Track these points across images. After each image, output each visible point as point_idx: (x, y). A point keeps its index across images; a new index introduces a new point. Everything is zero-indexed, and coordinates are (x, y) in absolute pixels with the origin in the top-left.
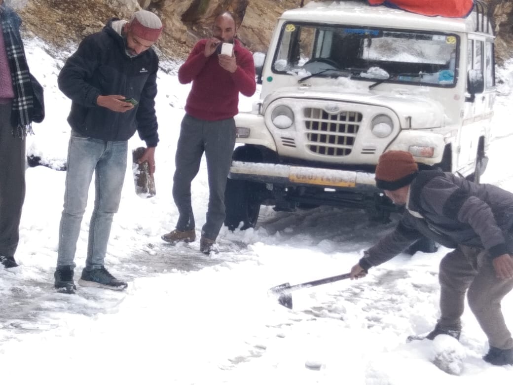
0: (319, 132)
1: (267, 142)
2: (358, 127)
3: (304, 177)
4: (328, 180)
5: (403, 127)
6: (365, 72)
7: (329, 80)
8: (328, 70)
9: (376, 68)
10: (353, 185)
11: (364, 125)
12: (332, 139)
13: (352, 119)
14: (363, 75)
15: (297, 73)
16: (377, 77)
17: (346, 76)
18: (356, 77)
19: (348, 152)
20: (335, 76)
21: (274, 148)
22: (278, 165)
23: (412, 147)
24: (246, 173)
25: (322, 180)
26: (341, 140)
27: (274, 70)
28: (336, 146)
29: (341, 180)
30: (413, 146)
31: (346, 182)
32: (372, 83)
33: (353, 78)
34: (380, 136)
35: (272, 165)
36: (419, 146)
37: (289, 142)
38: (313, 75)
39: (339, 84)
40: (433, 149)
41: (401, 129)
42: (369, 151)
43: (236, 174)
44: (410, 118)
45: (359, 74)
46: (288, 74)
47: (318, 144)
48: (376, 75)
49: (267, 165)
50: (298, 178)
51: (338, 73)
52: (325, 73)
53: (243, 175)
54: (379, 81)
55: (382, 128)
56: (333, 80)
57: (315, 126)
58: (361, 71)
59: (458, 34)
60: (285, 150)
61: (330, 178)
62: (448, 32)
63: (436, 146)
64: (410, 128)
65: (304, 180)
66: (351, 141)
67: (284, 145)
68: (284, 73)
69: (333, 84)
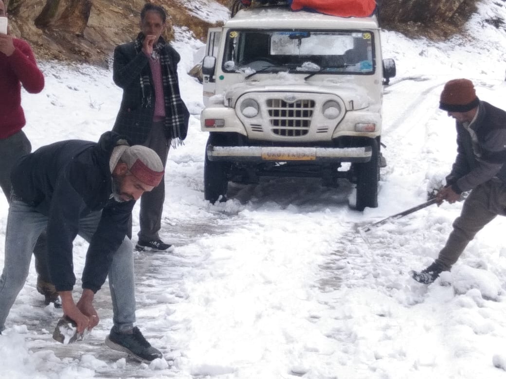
0: (280, 118)
1: (239, 129)
2: (311, 112)
3: (274, 155)
4: (293, 155)
5: (348, 109)
6: (300, 66)
7: (272, 75)
8: (269, 67)
9: (309, 63)
10: (314, 158)
11: (317, 110)
12: (291, 123)
13: (306, 106)
14: (298, 69)
15: (244, 71)
16: (310, 70)
17: (285, 71)
18: (293, 71)
19: (305, 132)
20: (276, 72)
21: (245, 134)
22: (251, 147)
23: (358, 125)
24: (226, 155)
25: (289, 156)
26: (298, 123)
27: (224, 69)
28: (294, 128)
29: (304, 155)
30: (358, 123)
31: (308, 156)
32: (307, 75)
33: (291, 72)
34: (330, 117)
35: (246, 148)
36: (364, 123)
37: (257, 128)
38: (258, 72)
39: (280, 78)
40: (374, 125)
41: (346, 111)
42: (323, 130)
43: (218, 157)
44: (352, 101)
45: (295, 68)
46: (237, 73)
47: (280, 128)
48: (309, 68)
49: (242, 147)
50: (270, 156)
51: (278, 69)
52: (266, 70)
53: (223, 157)
54: (312, 73)
55: (332, 111)
56: (275, 75)
57: (276, 113)
58: (296, 66)
59: (372, 31)
60: (254, 135)
61: (295, 154)
62: (363, 30)
63: (377, 122)
64: (353, 109)
65: (274, 157)
66: (306, 123)
67: (253, 130)
68: (233, 72)
69: (274, 78)
